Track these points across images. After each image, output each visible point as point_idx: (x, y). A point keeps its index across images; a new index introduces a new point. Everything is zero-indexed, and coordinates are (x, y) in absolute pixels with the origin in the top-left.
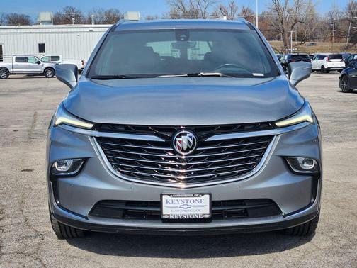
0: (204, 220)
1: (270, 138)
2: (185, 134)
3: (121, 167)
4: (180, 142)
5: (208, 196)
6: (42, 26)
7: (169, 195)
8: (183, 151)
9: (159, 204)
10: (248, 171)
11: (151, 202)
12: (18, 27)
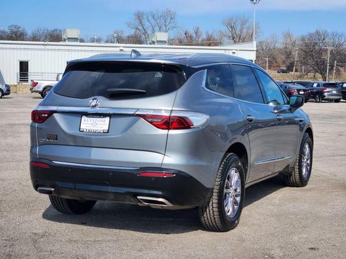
6: (67, 43)
12: (46, 43)
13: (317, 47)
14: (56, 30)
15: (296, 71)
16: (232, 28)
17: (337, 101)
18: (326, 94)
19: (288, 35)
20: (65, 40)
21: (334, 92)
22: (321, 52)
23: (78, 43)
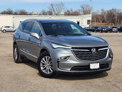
0: (98, 69)
1: (107, 49)
2: (94, 49)
3: (79, 58)
4: (93, 51)
5: (99, 63)
7: (91, 63)
8: (94, 53)
9: (89, 66)
10: (104, 57)
11: (86, 66)
12: (28, 16)
13: (113, 14)
14: (23, 10)
15: (106, 22)
16: (83, 8)
17: (117, 32)
18: (113, 30)
19: (103, 10)
20: (33, 15)
21: (116, 29)
22: (114, 16)
23: (37, 16)
